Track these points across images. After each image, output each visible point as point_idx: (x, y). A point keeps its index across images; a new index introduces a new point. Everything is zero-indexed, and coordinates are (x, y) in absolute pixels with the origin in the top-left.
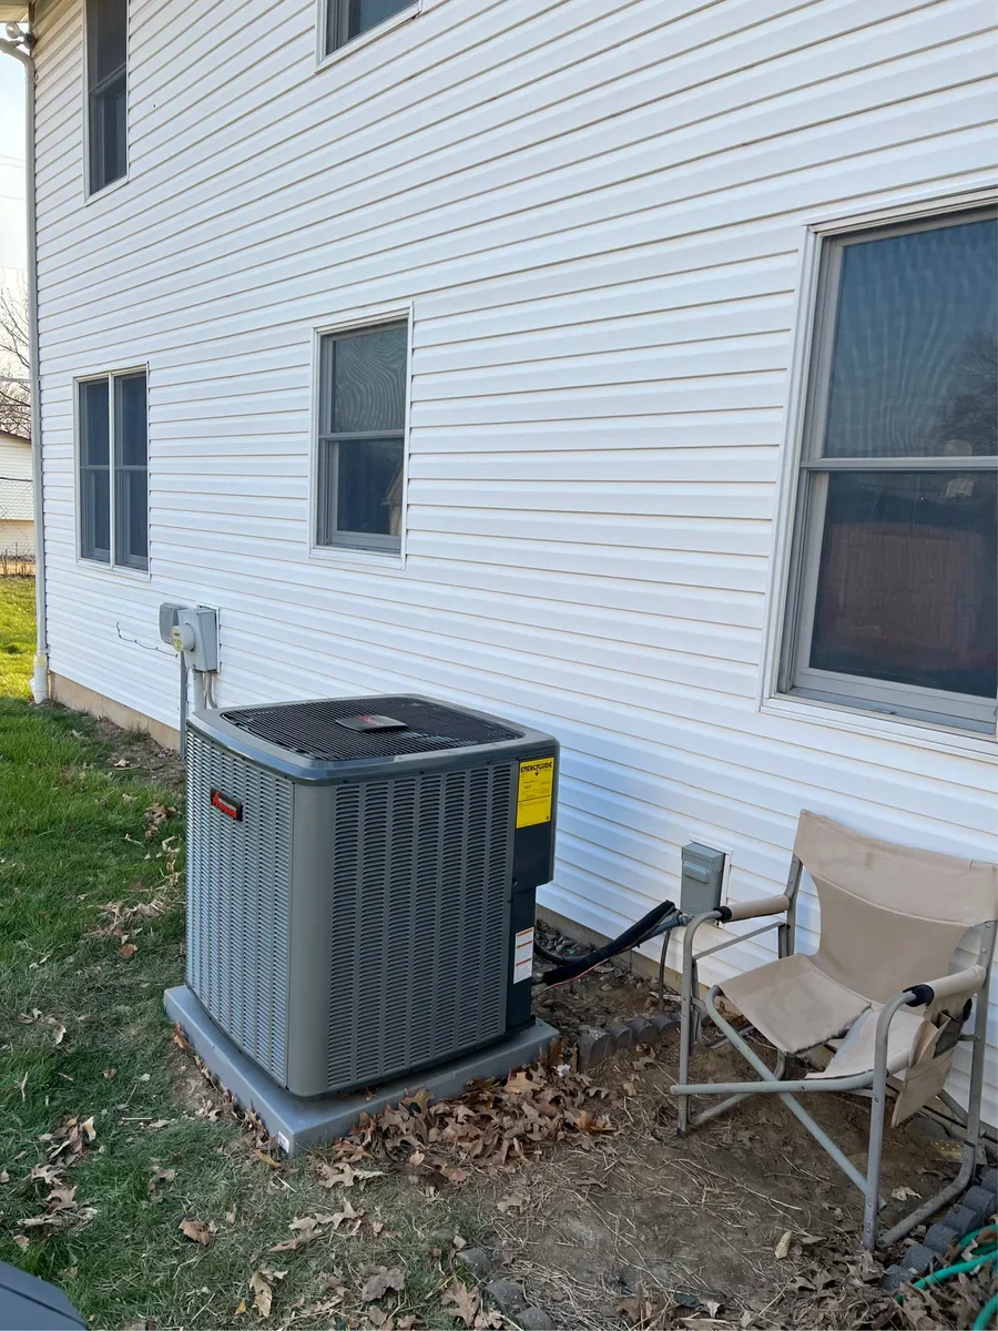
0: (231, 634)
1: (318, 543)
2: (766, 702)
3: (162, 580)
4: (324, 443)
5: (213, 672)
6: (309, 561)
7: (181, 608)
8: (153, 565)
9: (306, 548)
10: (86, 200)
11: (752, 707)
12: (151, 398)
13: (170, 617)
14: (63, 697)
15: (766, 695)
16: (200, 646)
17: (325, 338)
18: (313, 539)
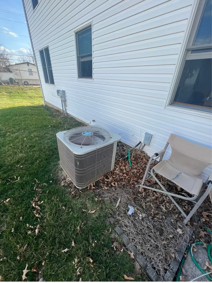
0: (67, 95)
1: (79, 78)
2: (166, 107)
3: (57, 86)
4: (78, 58)
5: (66, 101)
6: (77, 81)
7: (60, 90)
8: (55, 83)
9: (77, 79)
10: (33, 11)
11: (163, 108)
12: (50, 52)
13: (58, 92)
14: (48, 105)
15: (167, 105)
16: (63, 96)
17: (76, 33)
18: (78, 77)
